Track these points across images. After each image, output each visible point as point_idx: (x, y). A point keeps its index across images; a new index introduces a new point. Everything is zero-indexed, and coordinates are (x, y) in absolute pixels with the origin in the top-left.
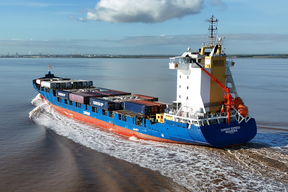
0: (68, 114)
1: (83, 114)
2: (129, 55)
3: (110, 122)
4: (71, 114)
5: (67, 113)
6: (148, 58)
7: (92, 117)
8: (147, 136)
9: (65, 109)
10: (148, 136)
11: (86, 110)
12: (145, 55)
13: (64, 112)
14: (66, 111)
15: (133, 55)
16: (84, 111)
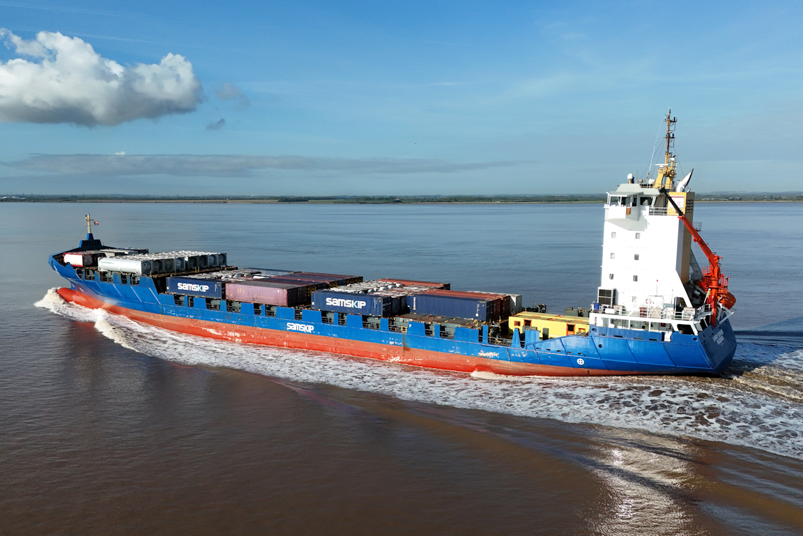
0: (220, 334)
1: (286, 330)
2: (43, 196)
3: (391, 343)
4: (231, 334)
5: (217, 332)
6: (93, 202)
7: (321, 334)
8: (527, 366)
9: (208, 323)
10: (530, 366)
11: (295, 320)
12: (84, 196)
13: (203, 329)
14: (211, 327)
15: (54, 196)
16: (288, 323)
